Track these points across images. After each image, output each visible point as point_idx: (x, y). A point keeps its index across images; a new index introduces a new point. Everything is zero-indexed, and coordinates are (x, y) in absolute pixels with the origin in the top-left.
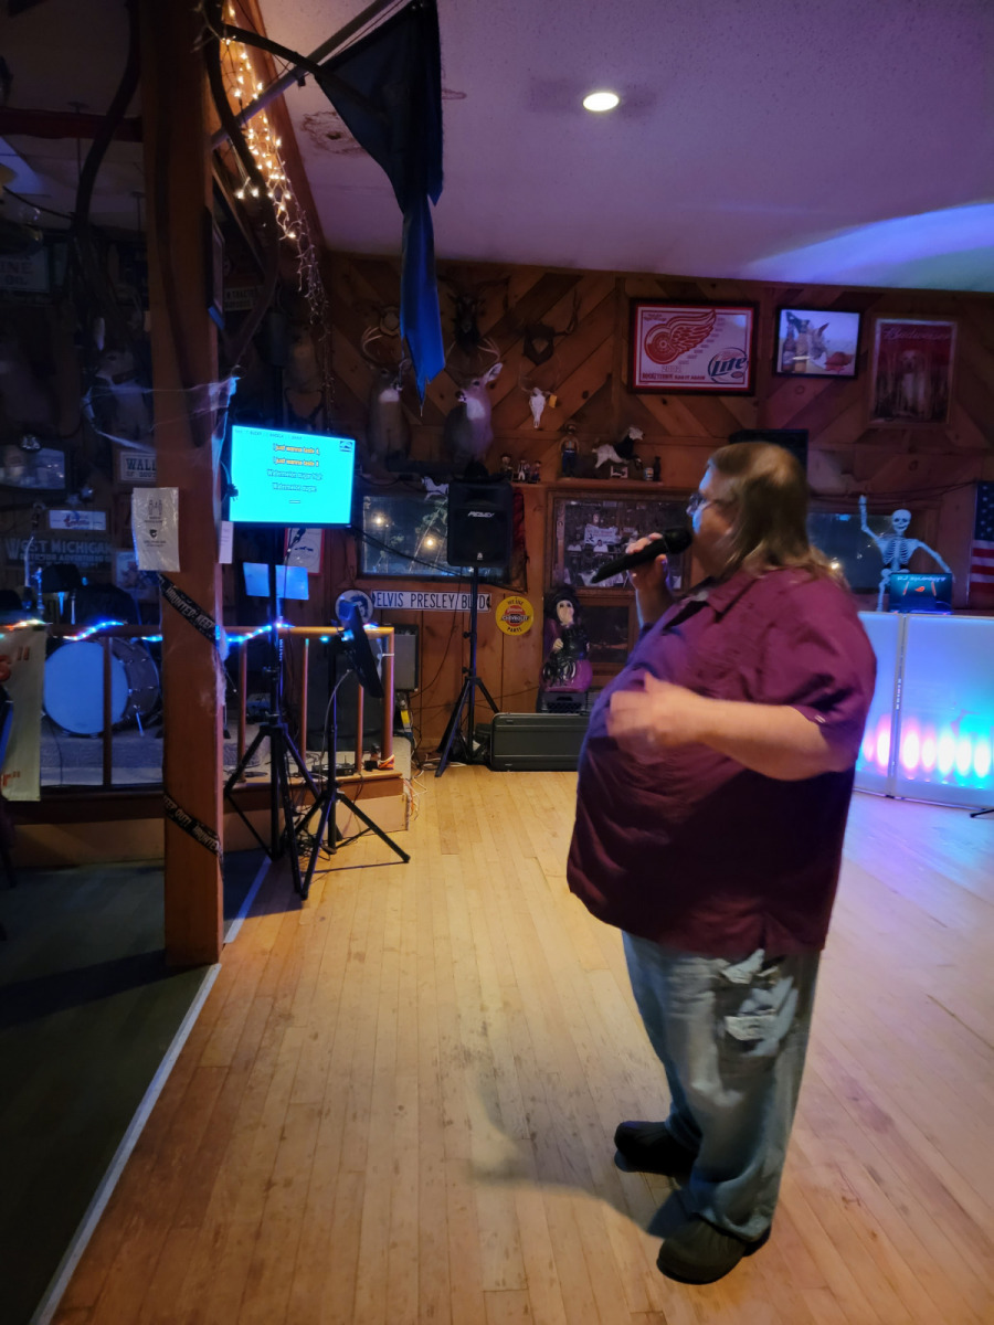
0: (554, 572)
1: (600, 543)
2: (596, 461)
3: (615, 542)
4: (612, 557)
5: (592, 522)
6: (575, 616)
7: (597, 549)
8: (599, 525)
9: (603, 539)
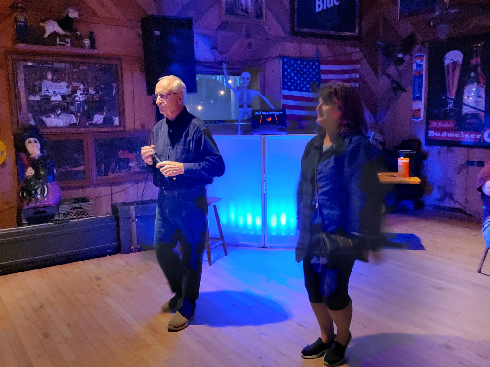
0: (20, 117)
1: (55, 94)
2: (44, 32)
3: (67, 93)
4: (66, 104)
5: (46, 78)
6: (42, 149)
7: (53, 98)
8: (52, 80)
9: (57, 91)
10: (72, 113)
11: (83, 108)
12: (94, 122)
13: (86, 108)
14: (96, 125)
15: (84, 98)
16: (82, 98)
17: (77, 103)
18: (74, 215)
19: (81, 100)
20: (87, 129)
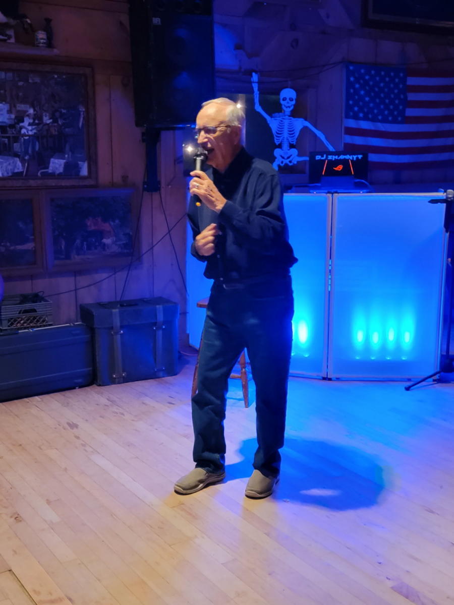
10: (16, 155)
11: (33, 148)
12: (50, 170)
13: (37, 148)
14: (52, 175)
15: (35, 131)
16: (31, 130)
17: (24, 139)
18: (24, 323)
19: (30, 133)
20: (39, 182)
